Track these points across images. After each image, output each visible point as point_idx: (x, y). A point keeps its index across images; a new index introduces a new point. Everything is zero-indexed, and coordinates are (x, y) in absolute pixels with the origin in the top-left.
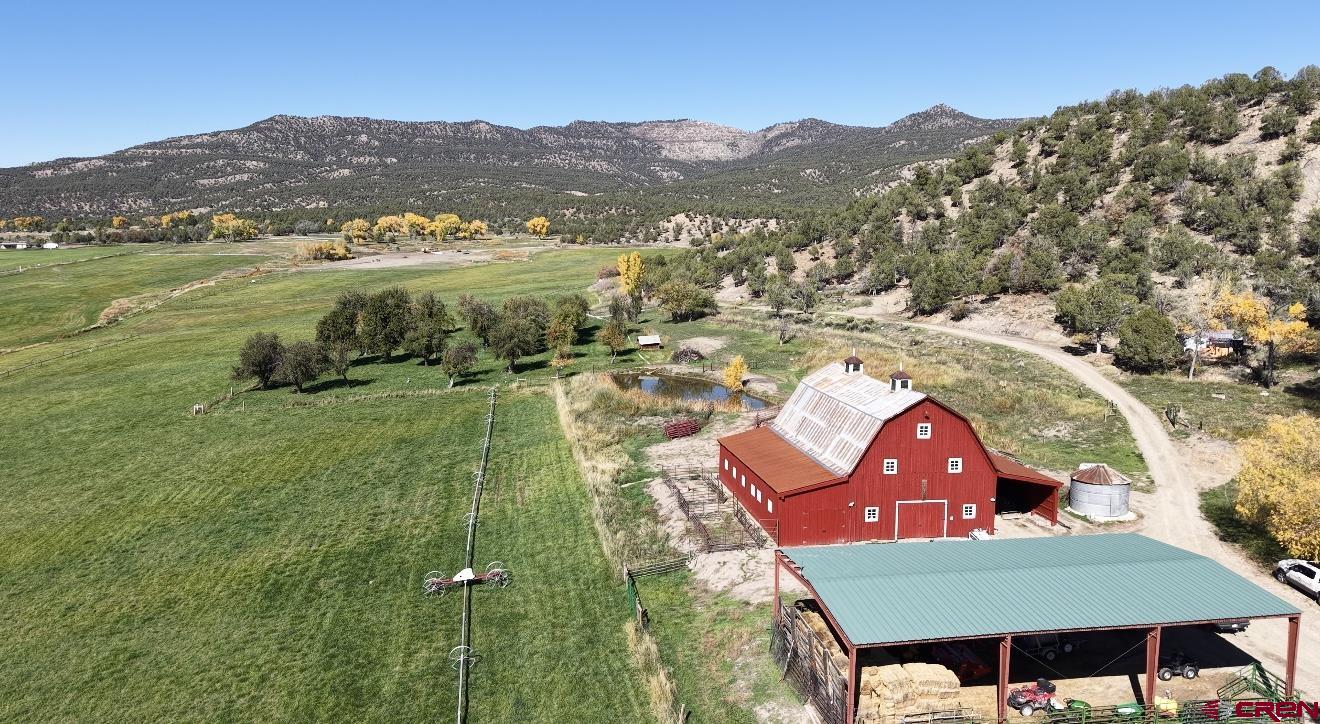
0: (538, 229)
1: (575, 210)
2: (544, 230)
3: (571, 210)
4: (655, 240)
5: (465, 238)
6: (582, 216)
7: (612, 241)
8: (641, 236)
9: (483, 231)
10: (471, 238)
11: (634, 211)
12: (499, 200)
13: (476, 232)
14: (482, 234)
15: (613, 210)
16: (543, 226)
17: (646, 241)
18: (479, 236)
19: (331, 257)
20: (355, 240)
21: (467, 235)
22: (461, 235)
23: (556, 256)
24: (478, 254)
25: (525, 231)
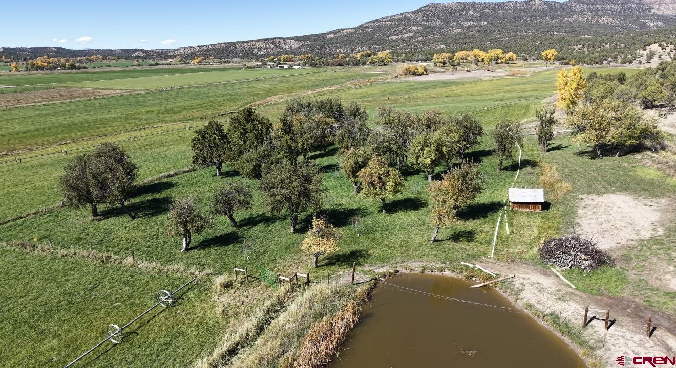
0: (549, 57)
1: (581, 46)
2: (553, 58)
3: (579, 46)
4: (631, 63)
5: (502, 62)
6: (585, 49)
7: (597, 63)
8: (619, 60)
9: (514, 59)
10: (506, 63)
11: (623, 46)
12: (536, 41)
13: (510, 59)
14: (512, 60)
15: (608, 46)
16: (553, 55)
17: (623, 63)
18: (510, 62)
19: (415, 74)
20: (438, 64)
21: (504, 61)
22: (500, 61)
23: (550, 74)
24: (500, 72)
25: (541, 58)
